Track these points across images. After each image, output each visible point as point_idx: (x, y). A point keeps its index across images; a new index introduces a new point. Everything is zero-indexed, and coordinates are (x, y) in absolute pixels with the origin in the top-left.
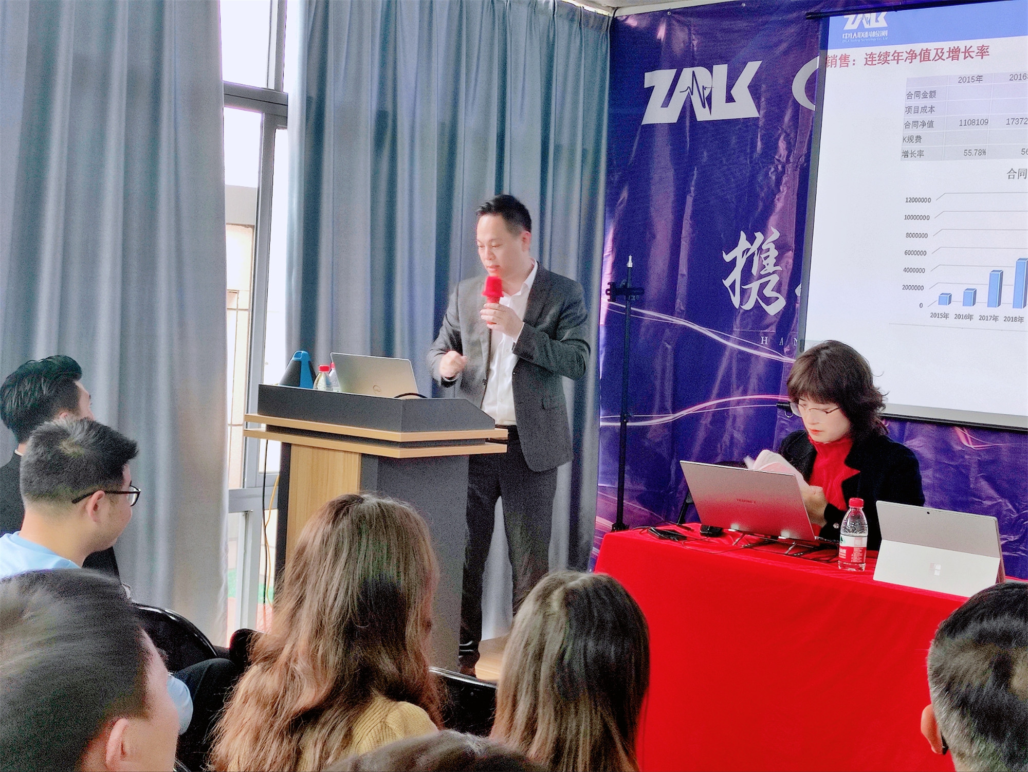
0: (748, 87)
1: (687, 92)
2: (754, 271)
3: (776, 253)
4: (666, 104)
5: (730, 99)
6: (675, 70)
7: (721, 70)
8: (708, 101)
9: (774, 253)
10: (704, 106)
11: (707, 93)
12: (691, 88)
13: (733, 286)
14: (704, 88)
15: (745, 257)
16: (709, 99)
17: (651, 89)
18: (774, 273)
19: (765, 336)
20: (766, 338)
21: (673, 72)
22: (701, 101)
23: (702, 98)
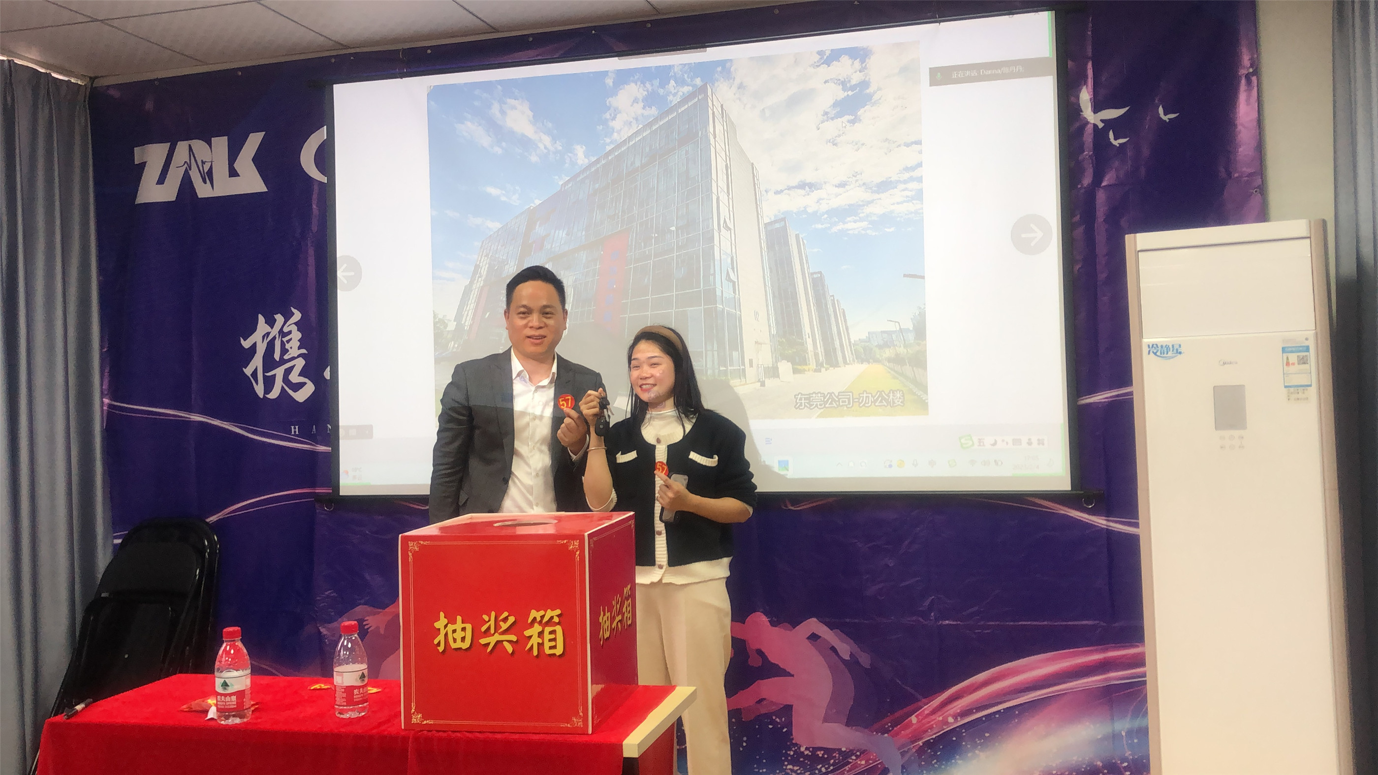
0: (252, 160)
1: (184, 169)
2: (277, 356)
3: (299, 335)
4: (161, 181)
5: (233, 173)
6: (169, 144)
7: (221, 144)
8: (208, 177)
9: (296, 335)
10: (205, 182)
11: (206, 169)
12: (188, 162)
13: (255, 374)
14: (203, 163)
15: (266, 342)
16: (210, 173)
17: (143, 165)
18: (299, 356)
19: (295, 425)
20: (297, 427)
21: (166, 146)
22: (202, 176)
23: (202, 173)
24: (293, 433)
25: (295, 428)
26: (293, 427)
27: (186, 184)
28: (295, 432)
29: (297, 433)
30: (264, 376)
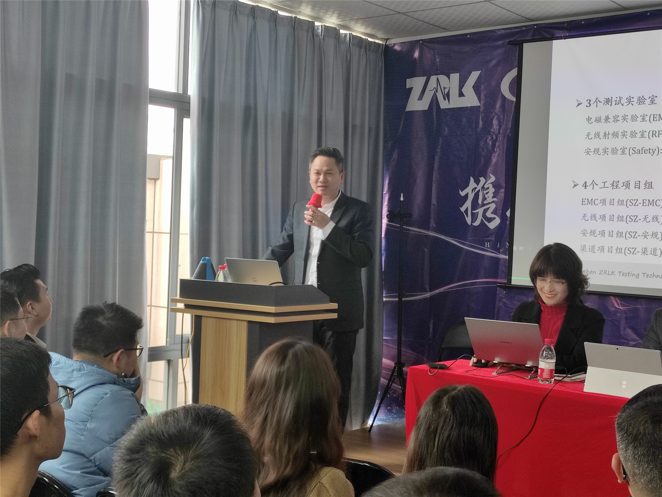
0: (473, 87)
1: (434, 91)
2: (480, 201)
4: (420, 98)
5: (461, 94)
7: (455, 77)
8: (447, 96)
9: (492, 190)
10: (445, 100)
11: (446, 92)
12: (436, 88)
13: (466, 211)
14: (445, 88)
15: (474, 193)
16: (448, 94)
17: (411, 89)
18: (492, 202)
19: (487, 242)
20: (489, 243)
21: (425, 78)
22: (443, 96)
23: (444, 94)
24: (486, 246)
25: (487, 244)
26: (486, 243)
27: (434, 101)
28: (487, 246)
29: (488, 246)
30: (472, 213)
